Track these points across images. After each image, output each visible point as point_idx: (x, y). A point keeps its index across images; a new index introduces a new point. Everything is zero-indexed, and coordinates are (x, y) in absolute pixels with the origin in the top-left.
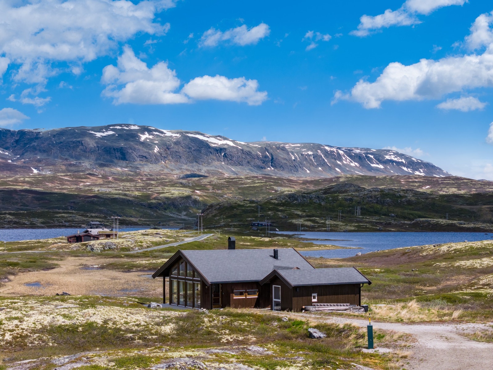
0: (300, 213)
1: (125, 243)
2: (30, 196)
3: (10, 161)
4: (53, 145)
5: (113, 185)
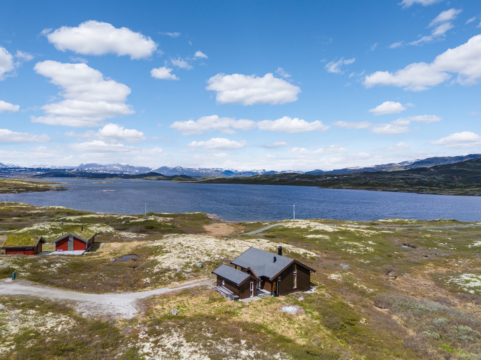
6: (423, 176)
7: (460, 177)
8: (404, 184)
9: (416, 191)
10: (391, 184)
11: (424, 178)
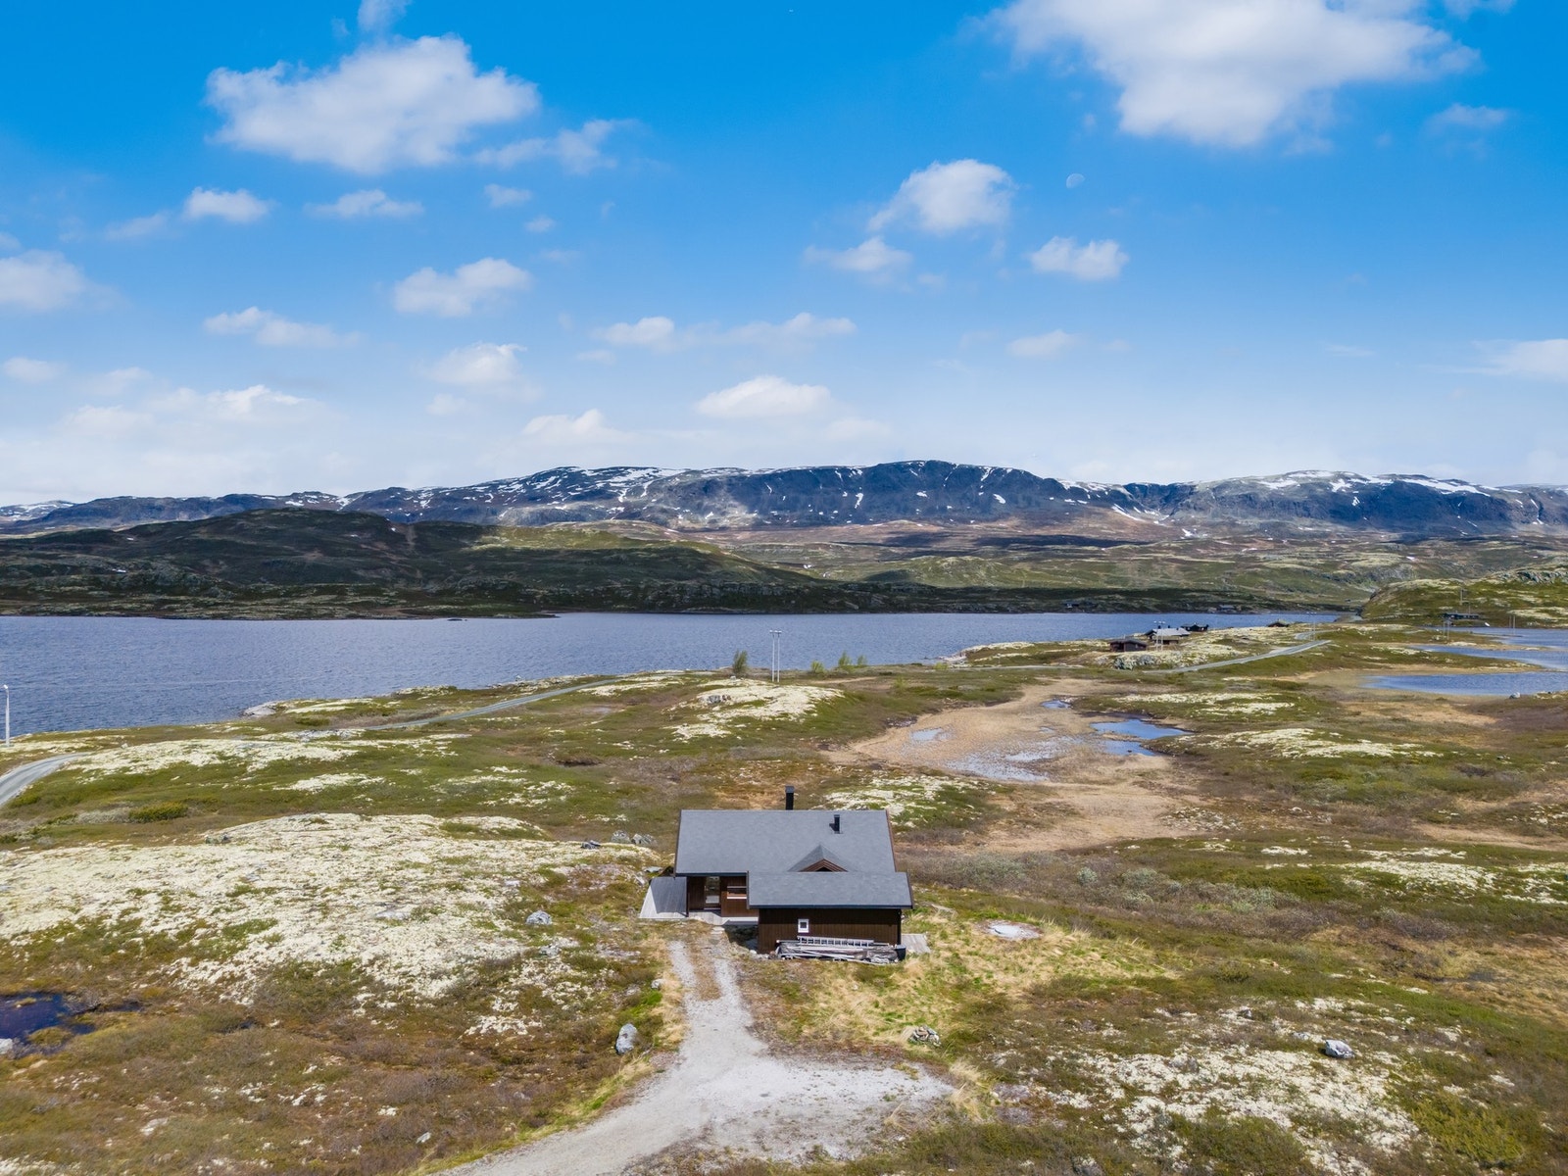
0: (1531, 599)
1: (1168, 658)
2: (1174, 565)
3: (1156, 522)
4: (1212, 500)
5: (1287, 551)
6: (111, 560)
7: (221, 562)
8: (86, 588)
9: (149, 610)
10: (38, 588)
11: (114, 566)
